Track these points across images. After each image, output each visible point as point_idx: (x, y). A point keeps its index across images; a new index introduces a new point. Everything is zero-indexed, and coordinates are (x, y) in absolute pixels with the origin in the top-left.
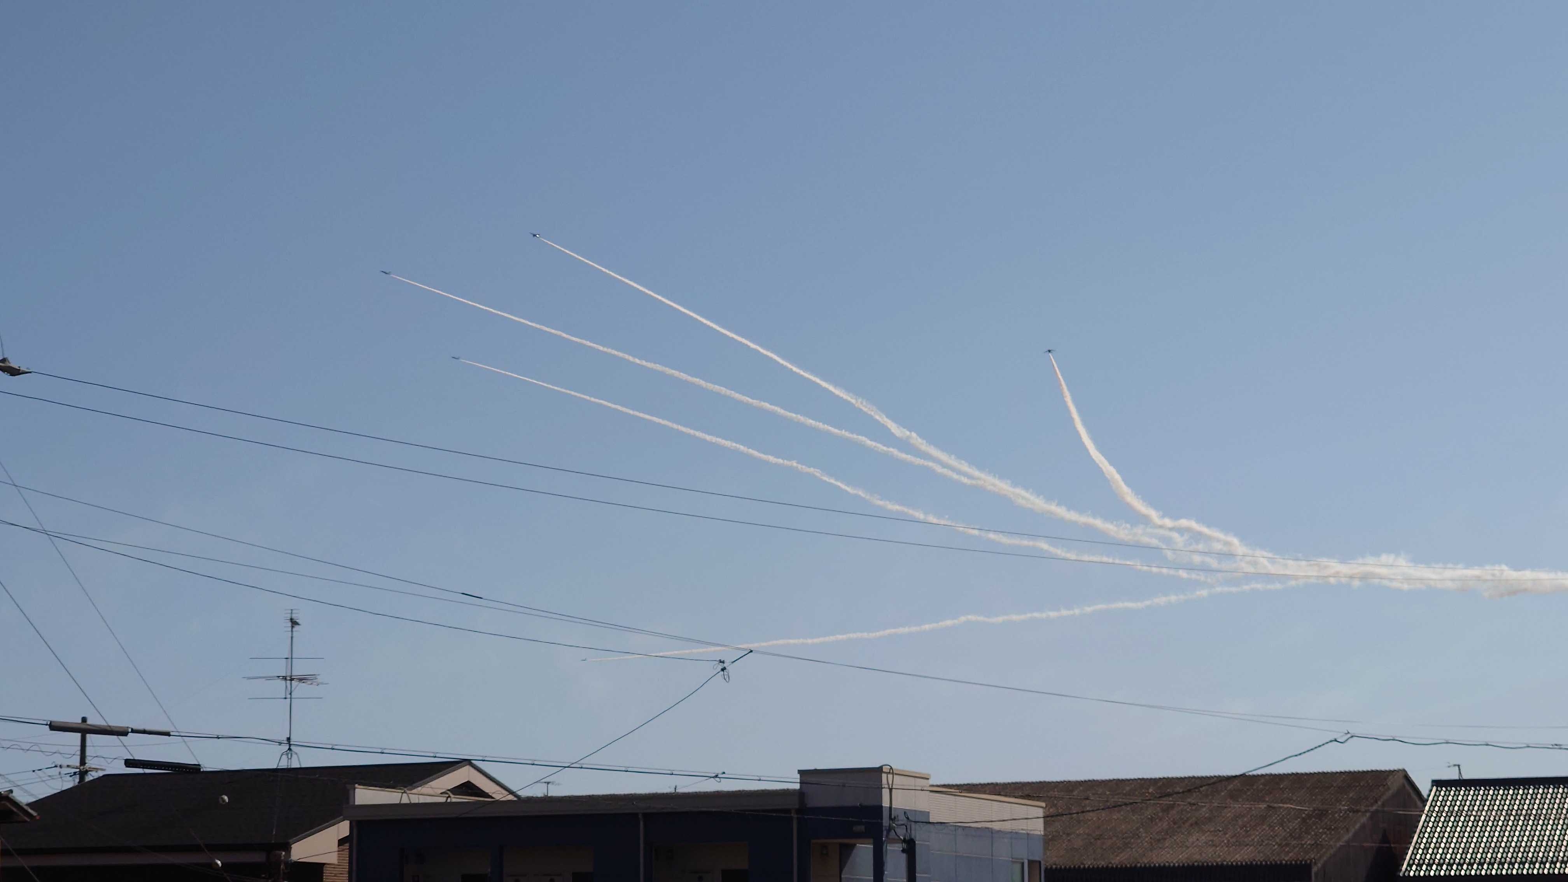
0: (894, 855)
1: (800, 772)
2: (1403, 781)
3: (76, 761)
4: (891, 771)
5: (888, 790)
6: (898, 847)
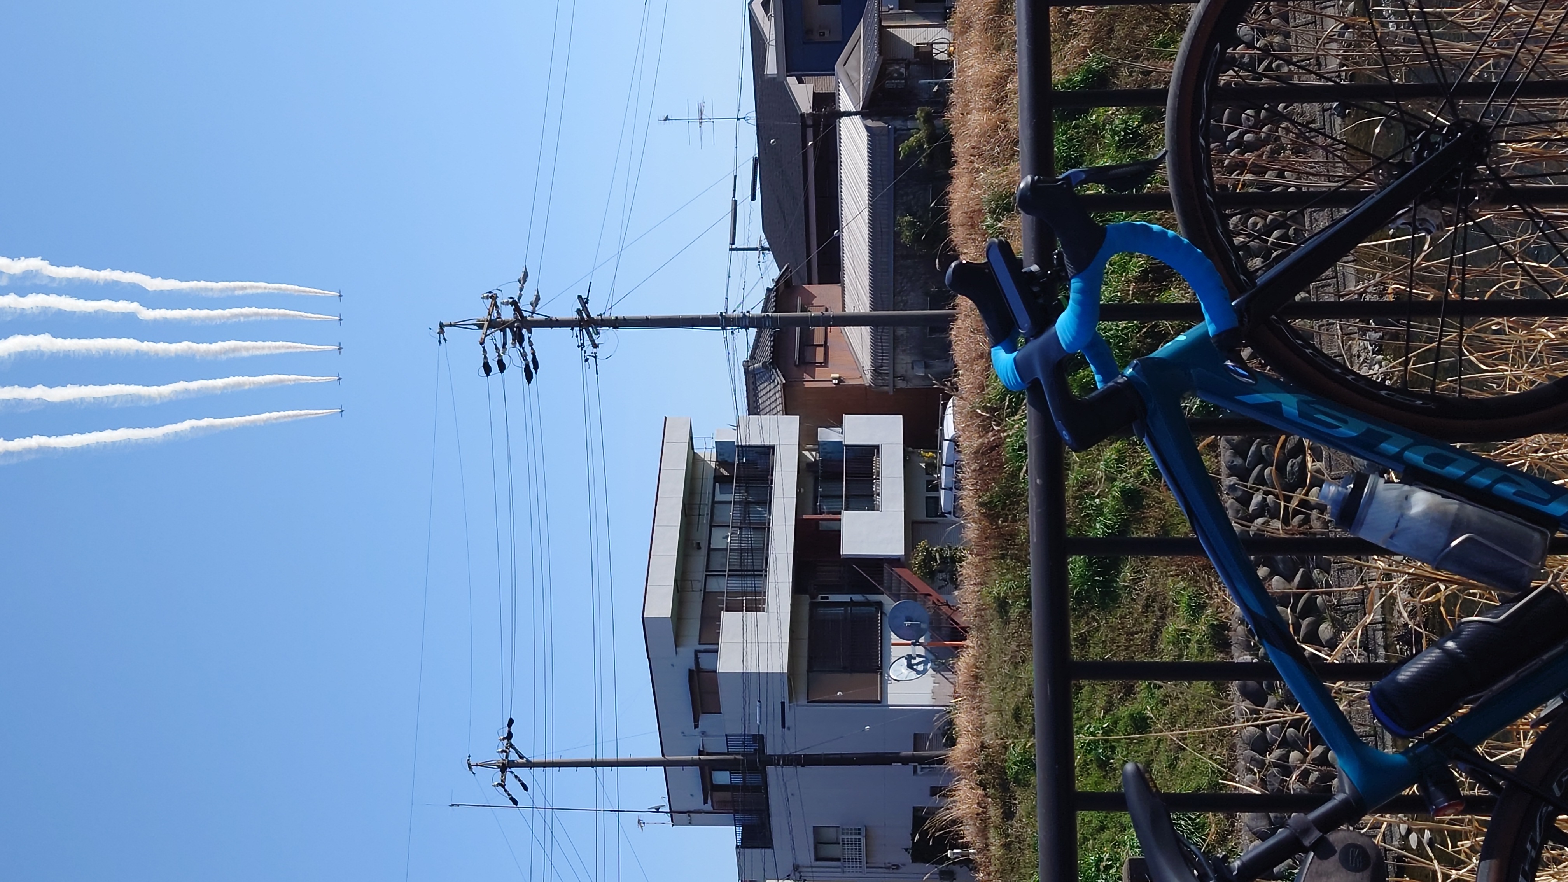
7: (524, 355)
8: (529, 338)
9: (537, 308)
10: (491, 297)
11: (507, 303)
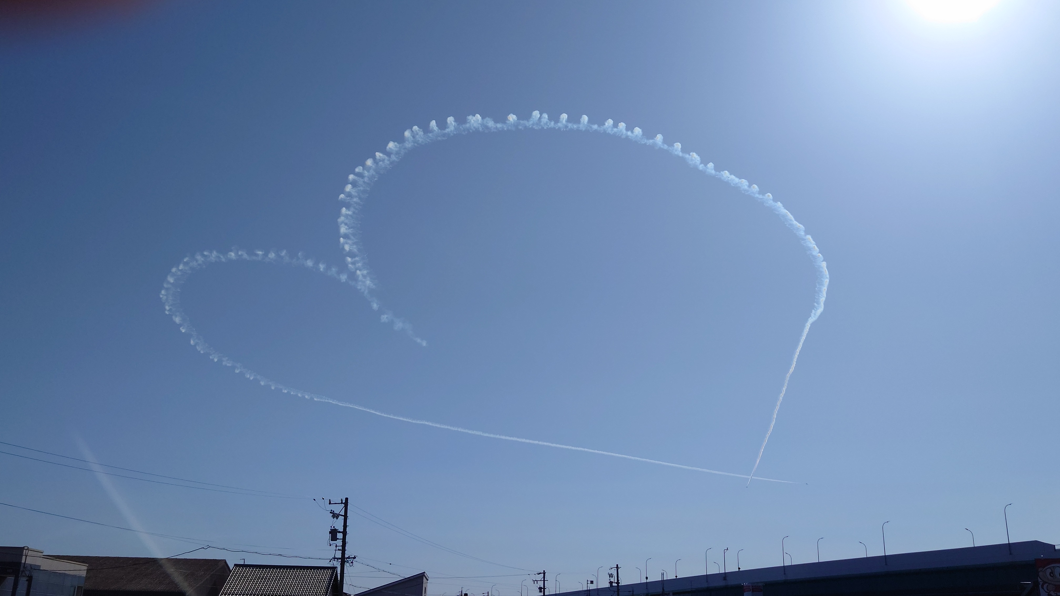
0: (23, 581)
4: (28, 549)
6: (25, 579)
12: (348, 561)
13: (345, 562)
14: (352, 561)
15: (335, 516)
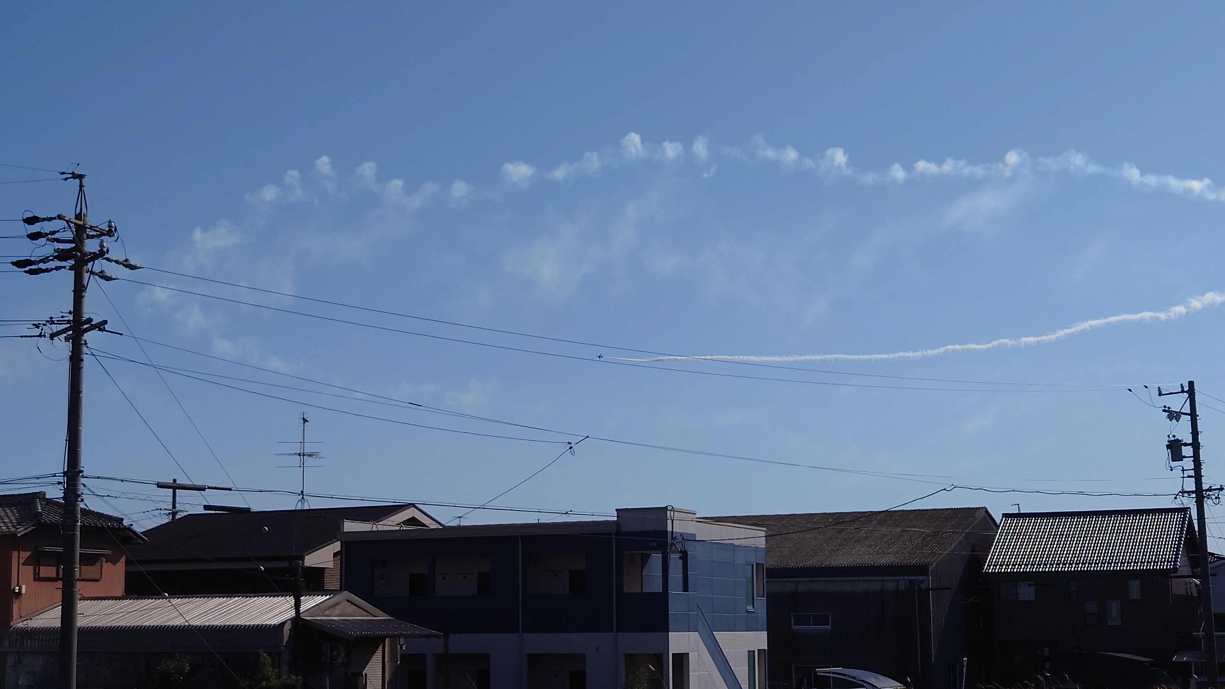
0: (675, 559)
1: (617, 510)
2: (985, 514)
3: (171, 507)
4: (673, 510)
5: (671, 521)
6: (677, 556)
7: (45, 260)
8: (64, 267)
9: (97, 277)
10: (110, 230)
11: (102, 246)
12: (1209, 495)
13: (1205, 497)
14: (1216, 495)
15: (1174, 416)
